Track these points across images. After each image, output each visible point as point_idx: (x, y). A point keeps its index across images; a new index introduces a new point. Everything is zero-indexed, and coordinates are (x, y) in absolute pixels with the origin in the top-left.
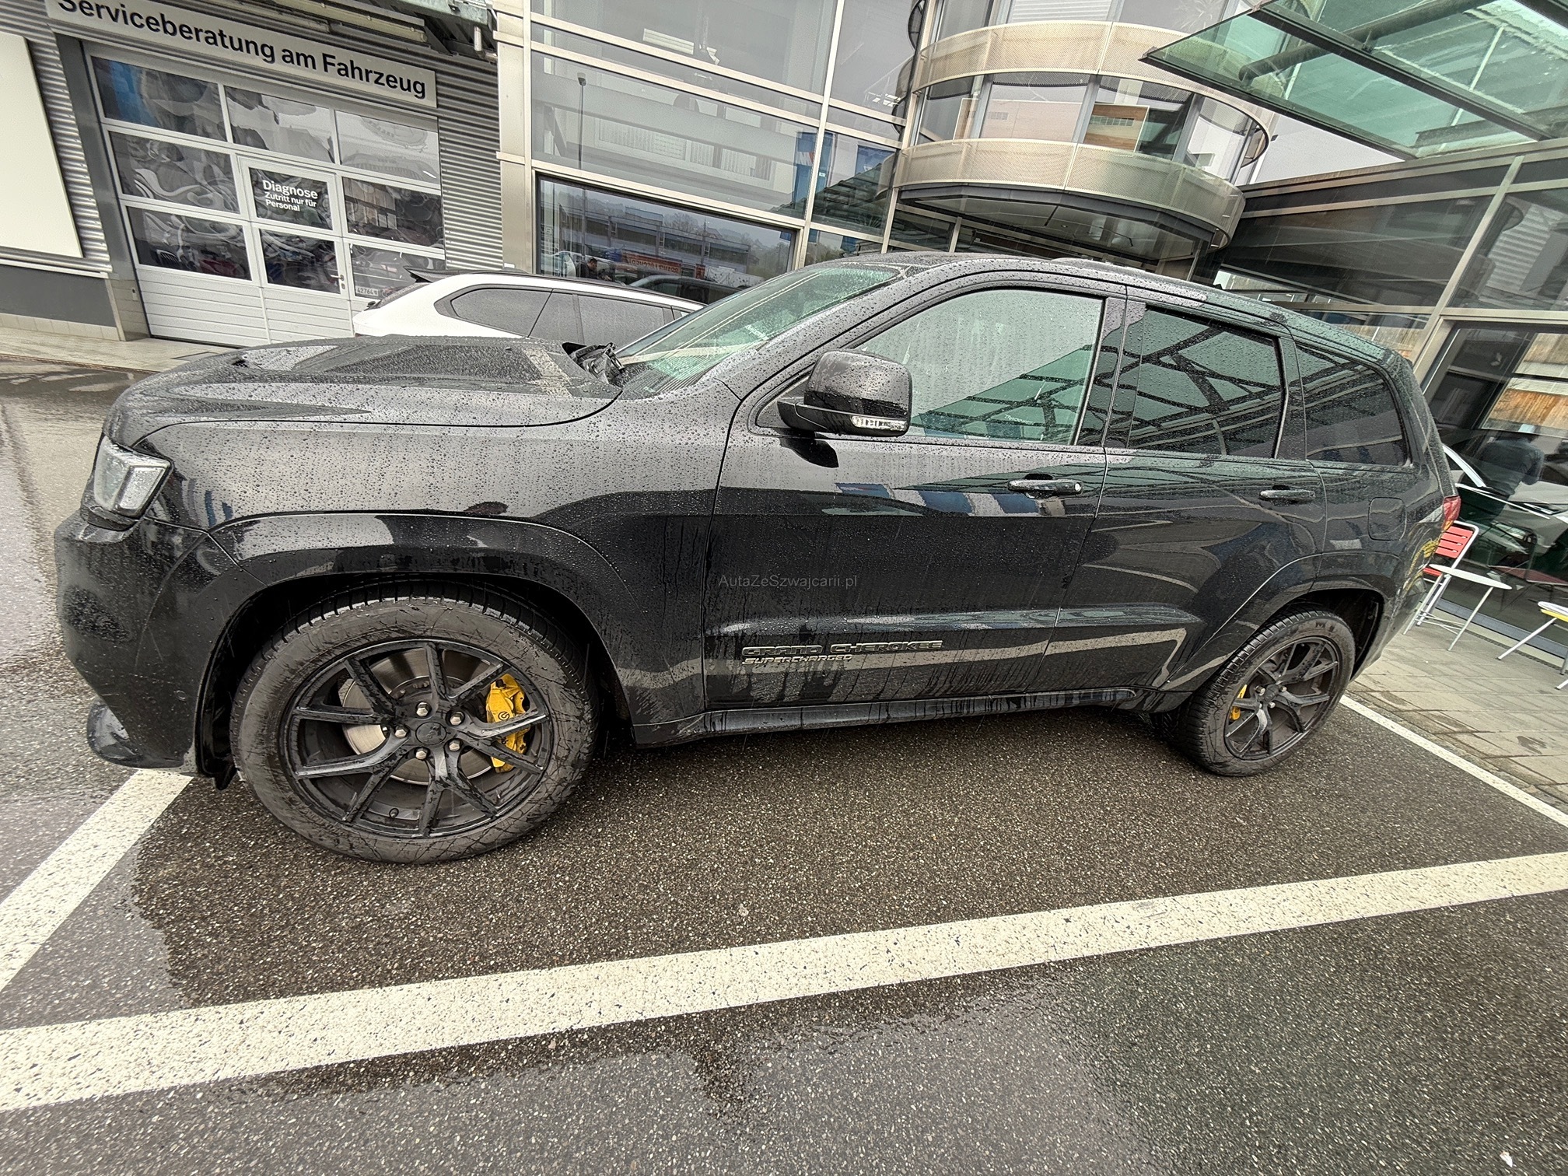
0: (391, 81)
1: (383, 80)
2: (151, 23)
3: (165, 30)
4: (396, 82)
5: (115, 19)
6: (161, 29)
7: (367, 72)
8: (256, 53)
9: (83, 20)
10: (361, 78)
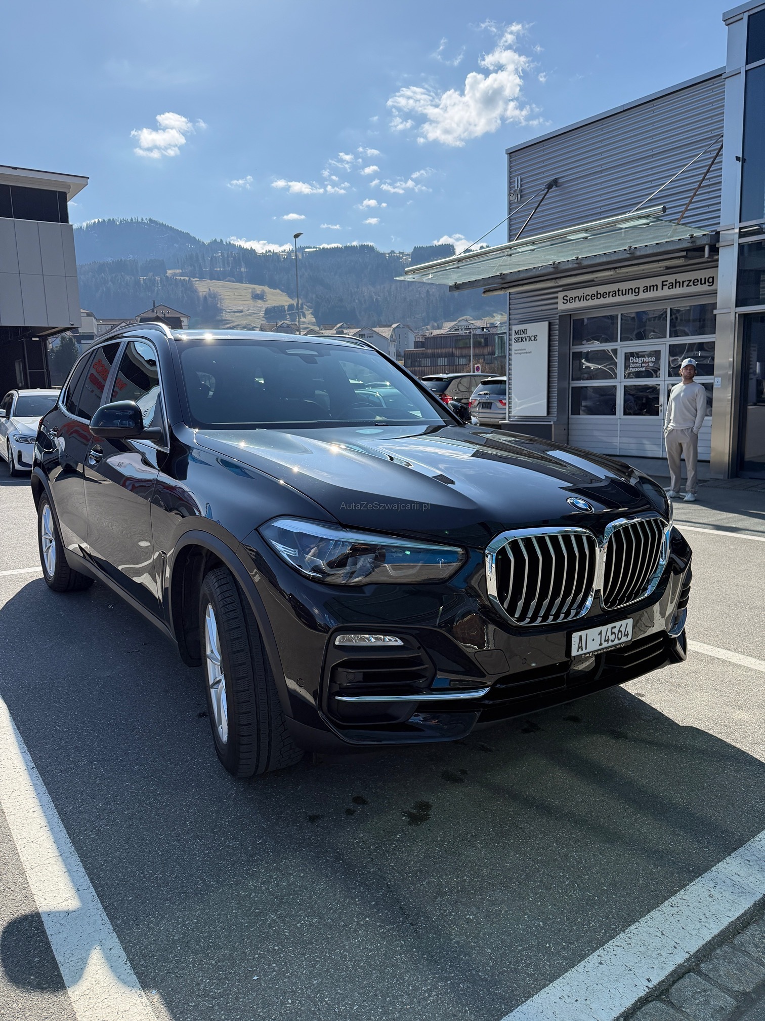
0: (695, 282)
1: (691, 283)
2: (592, 297)
3: (597, 298)
4: (698, 281)
5: (580, 301)
6: (596, 298)
7: (683, 282)
8: (632, 293)
9: (569, 306)
10: (680, 287)
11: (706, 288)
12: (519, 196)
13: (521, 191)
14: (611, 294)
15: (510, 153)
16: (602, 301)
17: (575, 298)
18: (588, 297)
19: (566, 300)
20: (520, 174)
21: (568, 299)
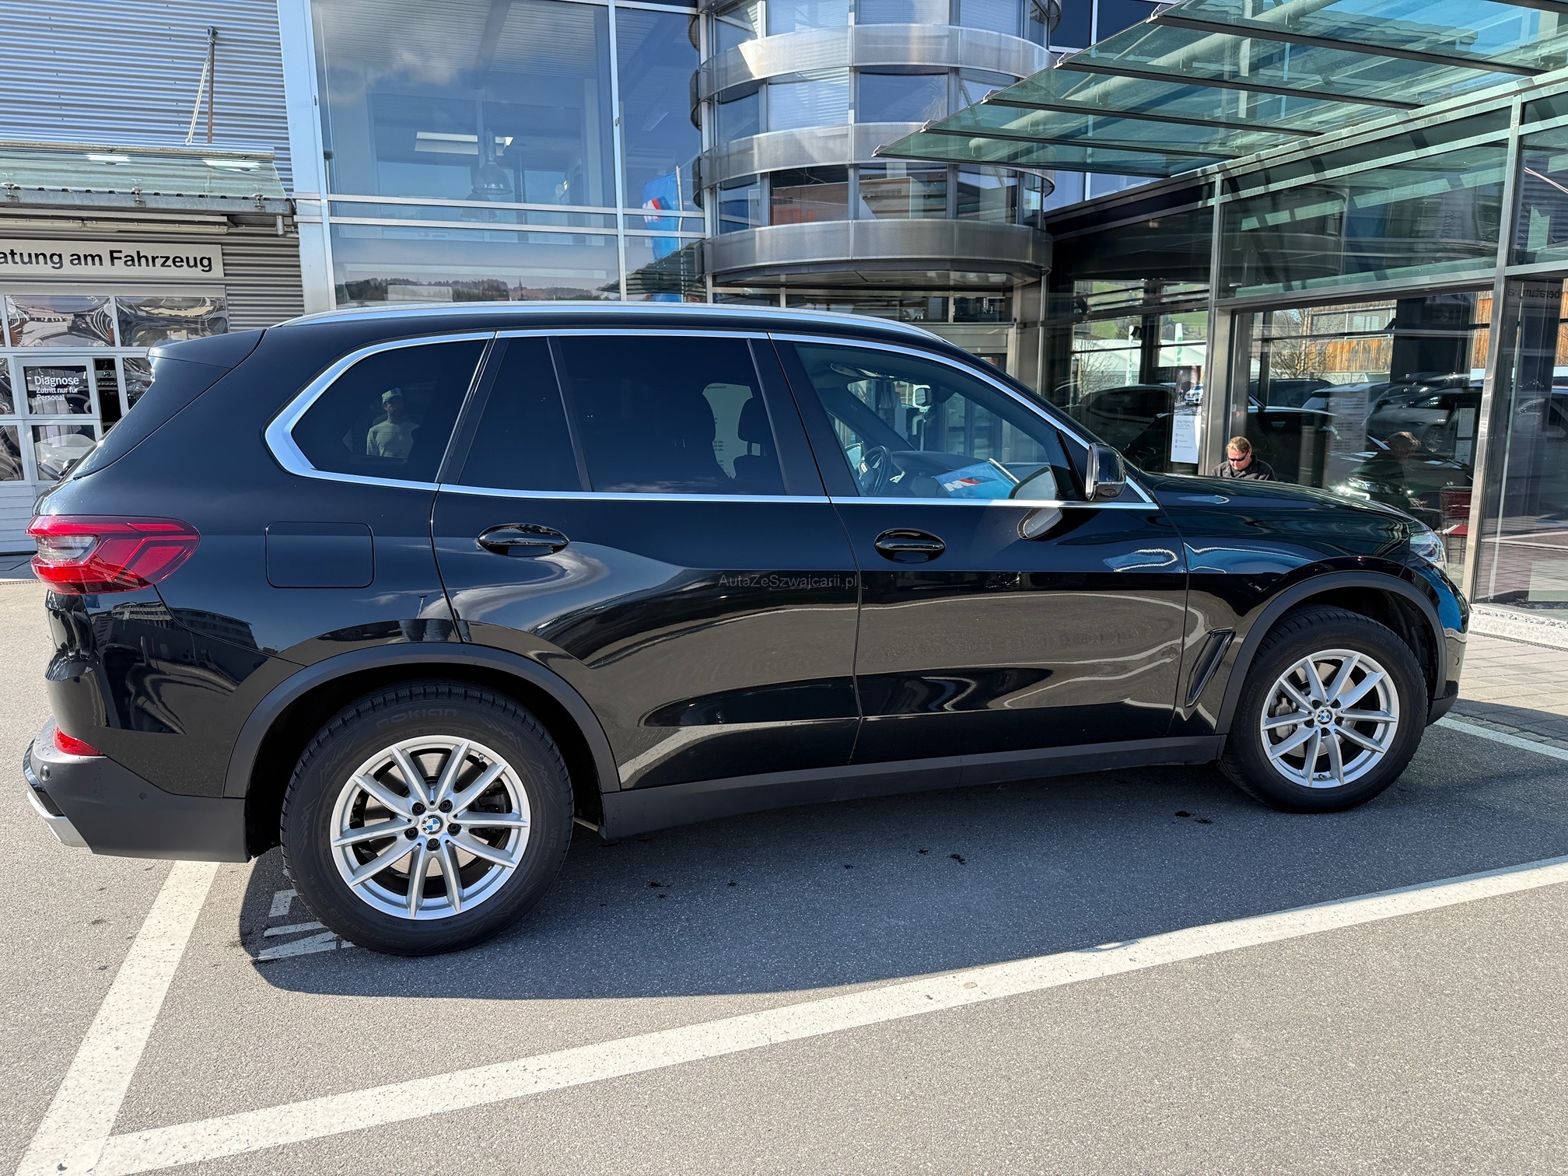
0: (177, 261)
1: (170, 262)
4: (182, 261)
8: (46, 263)
10: (148, 265)
11: (197, 273)
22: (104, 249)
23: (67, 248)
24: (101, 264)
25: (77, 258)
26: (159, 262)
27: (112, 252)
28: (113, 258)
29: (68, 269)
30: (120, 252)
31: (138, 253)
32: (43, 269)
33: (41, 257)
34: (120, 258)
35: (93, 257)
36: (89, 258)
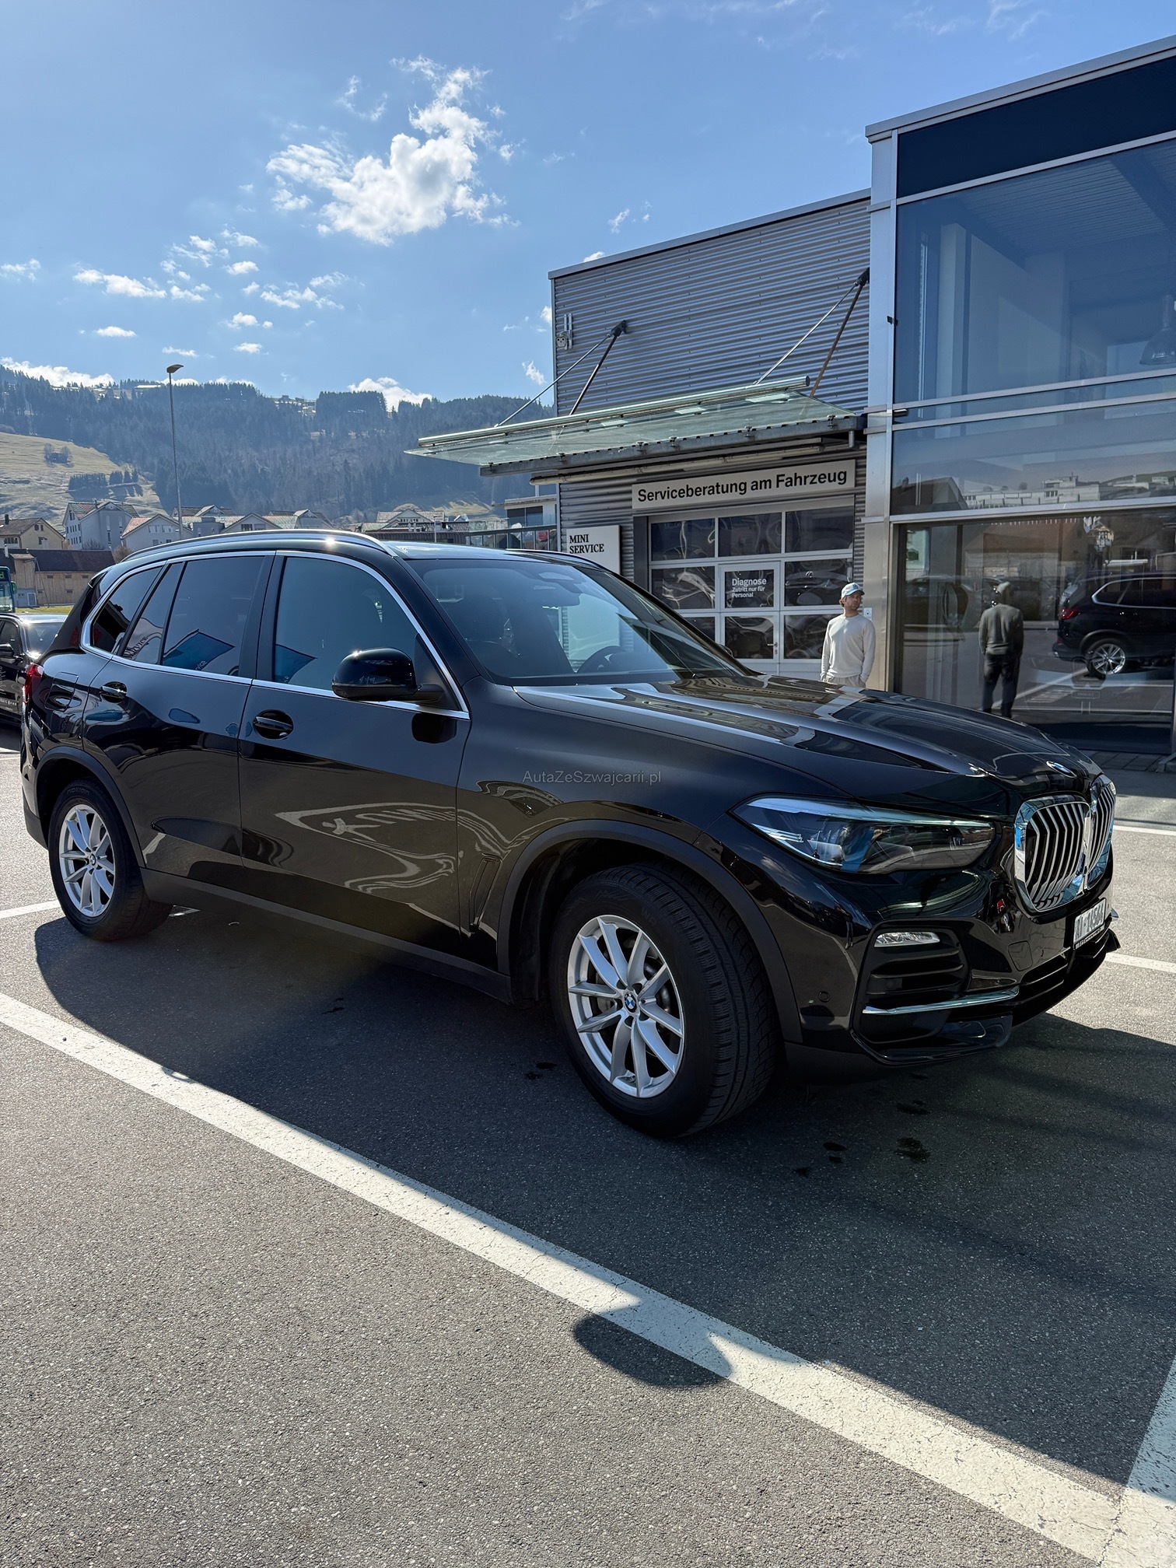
0: (822, 478)
1: (816, 480)
2: (681, 493)
3: (688, 495)
4: (825, 477)
5: (663, 498)
6: (685, 494)
7: (805, 478)
8: (736, 491)
9: (647, 505)
10: (801, 484)
11: (835, 486)
12: (570, 342)
13: (573, 335)
14: (707, 490)
15: (555, 279)
16: (695, 500)
17: (656, 493)
18: (674, 494)
19: (645, 496)
20: (571, 310)
21: (646, 494)
22: (771, 474)
23: (749, 477)
24: (770, 487)
25: (756, 486)
26: (809, 480)
27: (778, 476)
28: (778, 481)
29: (751, 494)
30: (784, 475)
31: (796, 474)
32: (734, 496)
33: (734, 487)
34: (783, 481)
35: (765, 482)
36: (763, 483)
